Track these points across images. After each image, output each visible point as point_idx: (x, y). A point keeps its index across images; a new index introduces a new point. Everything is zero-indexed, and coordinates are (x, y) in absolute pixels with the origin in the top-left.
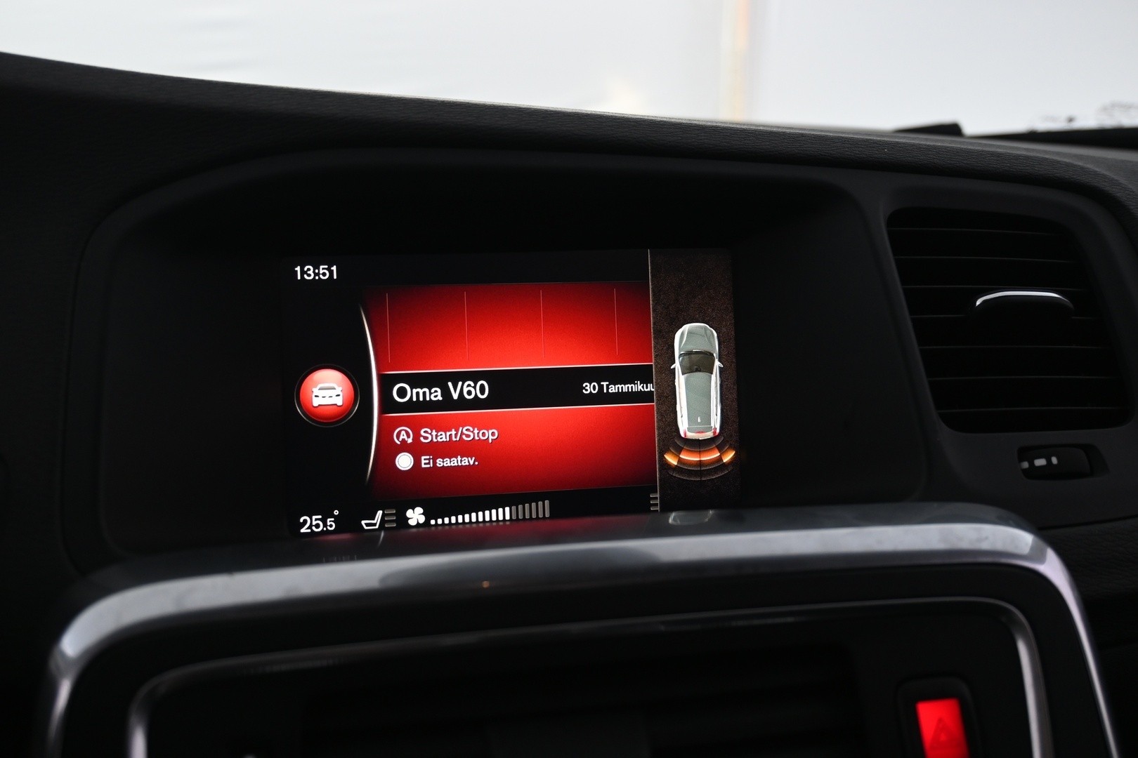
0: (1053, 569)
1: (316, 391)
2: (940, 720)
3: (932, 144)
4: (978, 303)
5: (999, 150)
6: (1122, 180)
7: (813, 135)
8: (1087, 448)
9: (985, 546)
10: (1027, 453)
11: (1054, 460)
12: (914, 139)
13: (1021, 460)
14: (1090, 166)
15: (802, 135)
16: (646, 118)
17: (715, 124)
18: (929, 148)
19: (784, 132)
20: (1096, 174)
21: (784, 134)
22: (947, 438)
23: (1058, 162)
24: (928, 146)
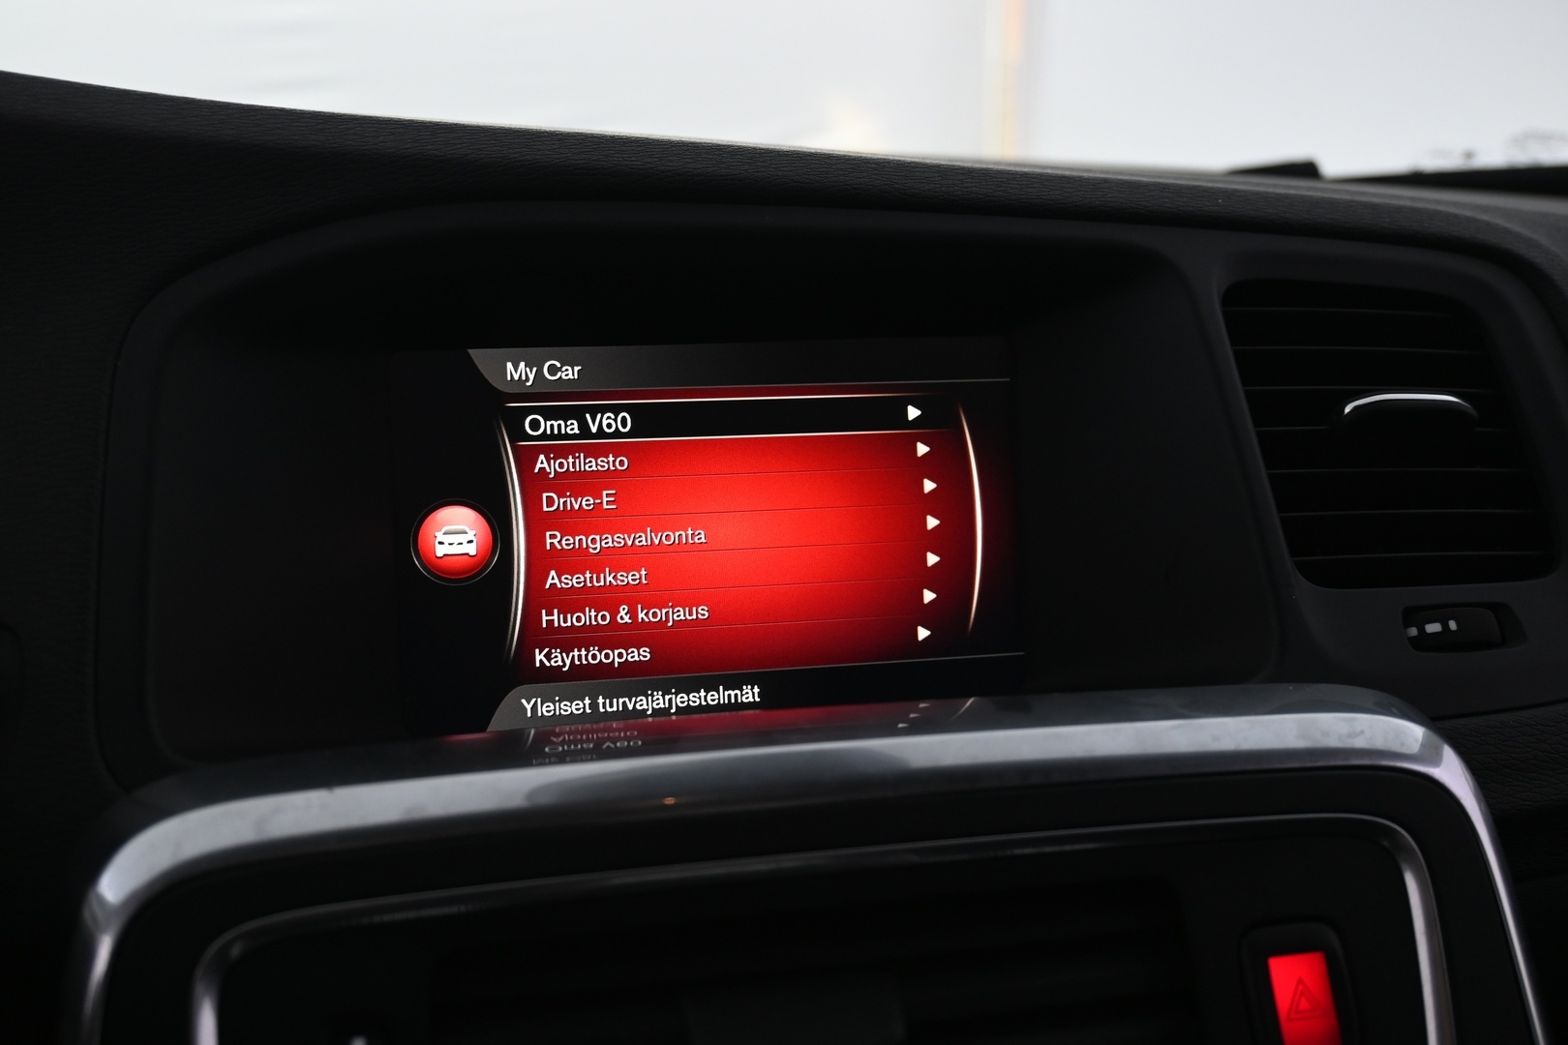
0: (1452, 773)
1: (440, 537)
2: (1300, 981)
3: (1282, 191)
4: (1347, 410)
5: (1375, 200)
6: (1544, 241)
7: (1121, 180)
8: (1496, 608)
9: (1360, 743)
10: (1415, 615)
11: (1453, 625)
12: (1257, 185)
13: (1407, 625)
14: (1499, 221)
15: (1106, 181)
16: (891, 158)
17: (985, 166)
18: (1279, 198)
19: (1080, 177)
20: (1507, 231)
21: (1080, 179)
22: (1306, 596)
23: (1456, 216)
24: (1278, 194)
